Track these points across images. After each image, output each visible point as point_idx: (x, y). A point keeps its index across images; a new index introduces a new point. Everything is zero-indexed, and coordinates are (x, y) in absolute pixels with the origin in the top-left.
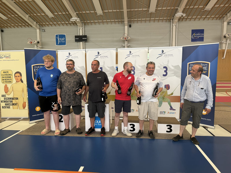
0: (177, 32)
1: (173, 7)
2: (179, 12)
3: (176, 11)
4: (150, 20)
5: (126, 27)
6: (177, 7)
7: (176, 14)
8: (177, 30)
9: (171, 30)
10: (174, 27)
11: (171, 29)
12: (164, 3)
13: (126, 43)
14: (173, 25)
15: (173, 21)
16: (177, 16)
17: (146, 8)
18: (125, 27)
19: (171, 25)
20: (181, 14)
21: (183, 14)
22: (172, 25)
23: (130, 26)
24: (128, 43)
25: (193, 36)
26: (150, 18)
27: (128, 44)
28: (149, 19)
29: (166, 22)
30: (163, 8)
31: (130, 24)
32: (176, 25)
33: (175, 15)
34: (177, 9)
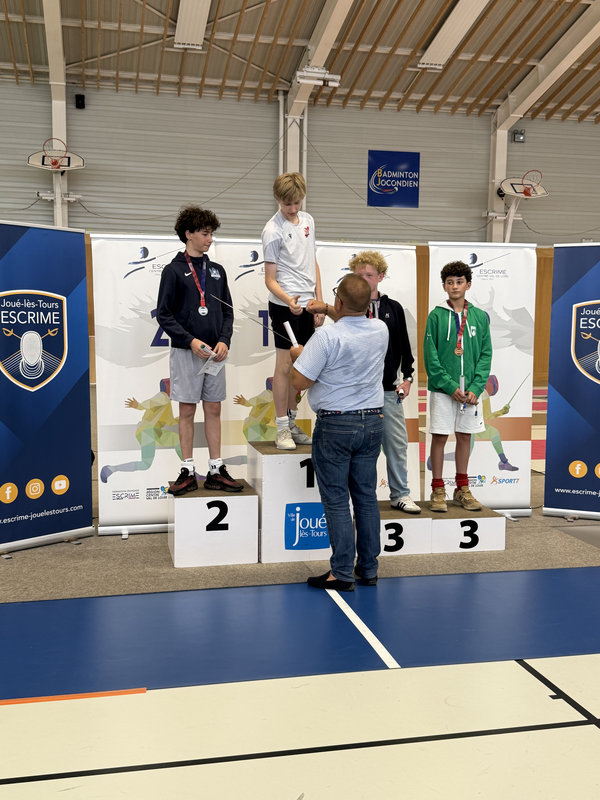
0: (305, 154)
1: (287, 36)
2: (312, 63)
3: (300, 57)
4: (179, 85)
5: (59, 106)
6: (303, 38)
7: (298, 73)
8: (305, 147)
9: (277, 144)
10: (294, 131)
11: (278, 139)
12: (241, 11)
13: (60, 185)
14: (289, 121)
15: (285, 100)
16: (301, 81)
17: (158, 24)
18: (55, 102)
19: (278, 118)
20: (322, 76)
21: (328, 76)
22: (285, 120)
23: (80, 102)
24: (69, 185)
25: (376, 181)
26: (181, 75)
27: (68, 190)
28: (174, 78)
29: (256, 100)
30: (241, 38)
31: (81, 92)
32: (301, 121)
33: (294, 74)
34: (304, 49)
